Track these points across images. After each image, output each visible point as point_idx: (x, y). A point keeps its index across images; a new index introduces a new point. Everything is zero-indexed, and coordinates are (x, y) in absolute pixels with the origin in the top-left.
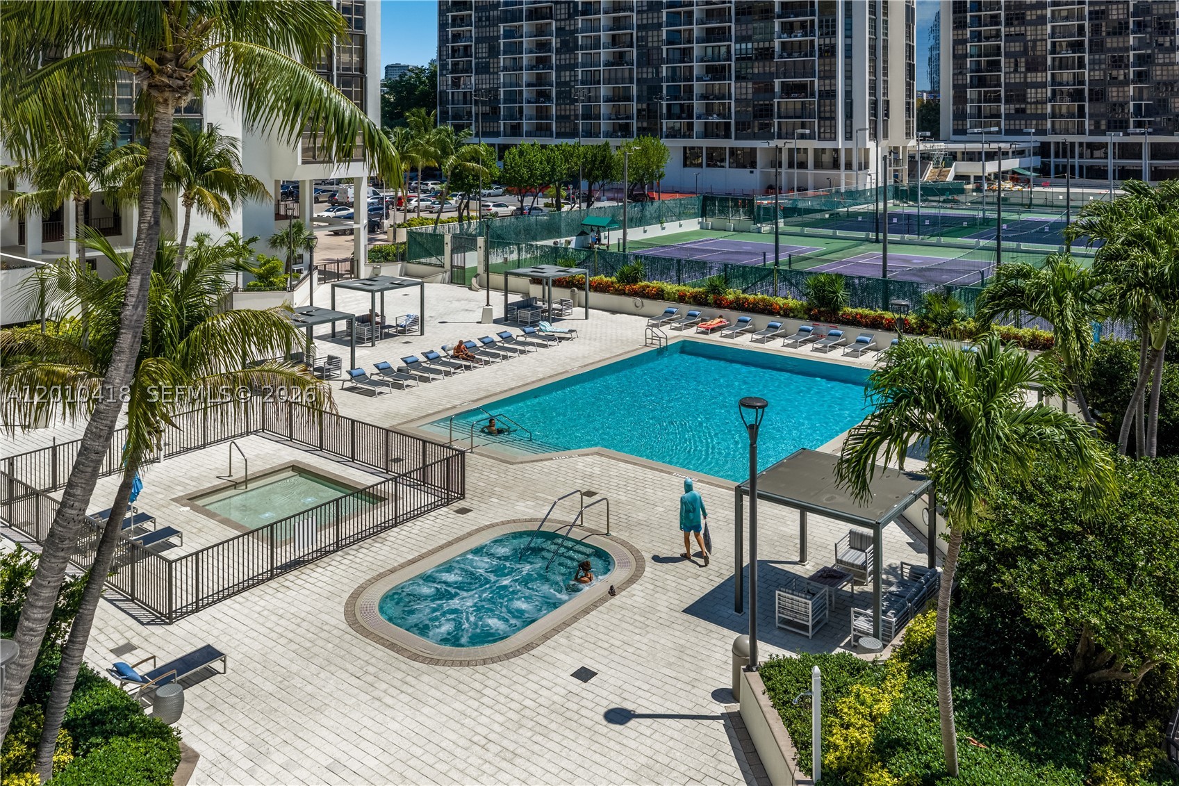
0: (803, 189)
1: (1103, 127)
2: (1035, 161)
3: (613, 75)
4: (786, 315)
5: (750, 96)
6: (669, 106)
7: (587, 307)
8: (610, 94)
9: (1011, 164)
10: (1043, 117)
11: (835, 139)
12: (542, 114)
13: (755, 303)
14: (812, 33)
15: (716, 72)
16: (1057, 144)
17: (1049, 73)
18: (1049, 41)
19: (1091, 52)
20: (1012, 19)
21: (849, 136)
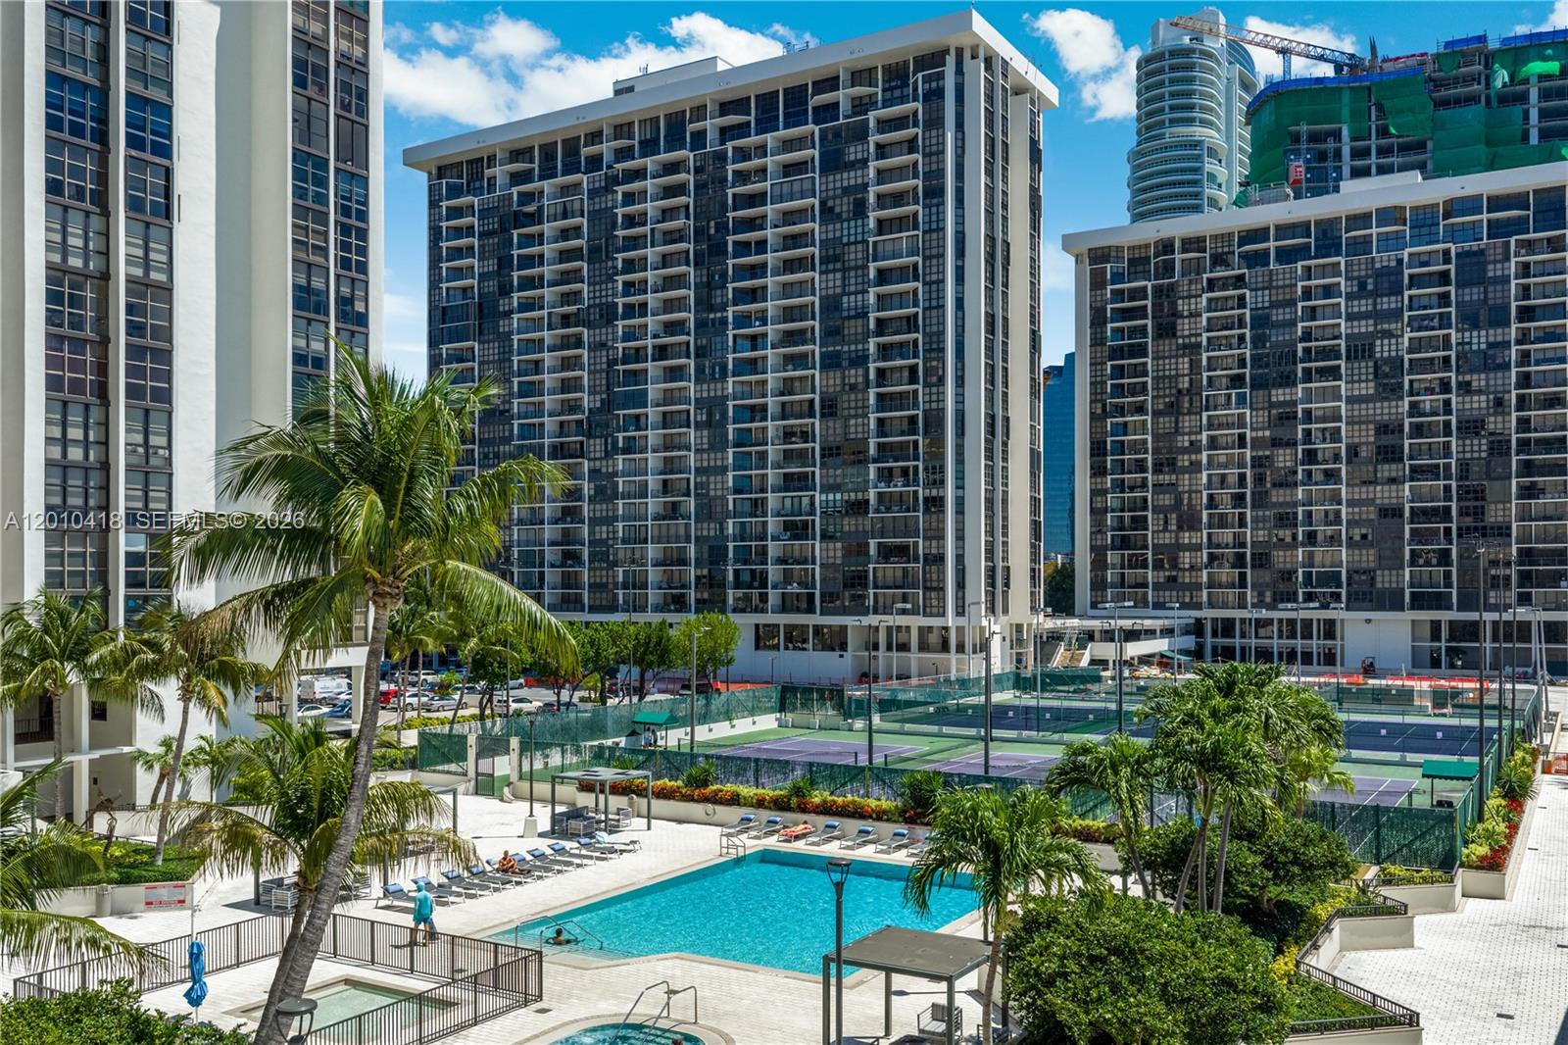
0: (903, 676)
1: (1268, 600)
2: (1189, 642)
3: (664, 532)
4: (879, 819)
5: (839, 561)
6: (737, 572)
7: (649, 817)
8: (661, 556)
9: (1160, 645)
10: (1199, 587)
11: (943, 615)
12: (569, 581)
13: (845, 806)
14: (916, 482)
15: (797, 530)
16: (1215, 620)
17: (1205, 532)
18: (1205, 493)
19: (1253, 507)
20: (1161, 465)
21: (960, 612)
